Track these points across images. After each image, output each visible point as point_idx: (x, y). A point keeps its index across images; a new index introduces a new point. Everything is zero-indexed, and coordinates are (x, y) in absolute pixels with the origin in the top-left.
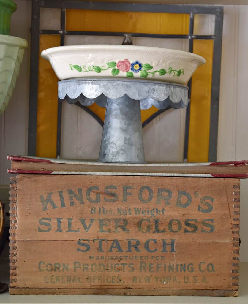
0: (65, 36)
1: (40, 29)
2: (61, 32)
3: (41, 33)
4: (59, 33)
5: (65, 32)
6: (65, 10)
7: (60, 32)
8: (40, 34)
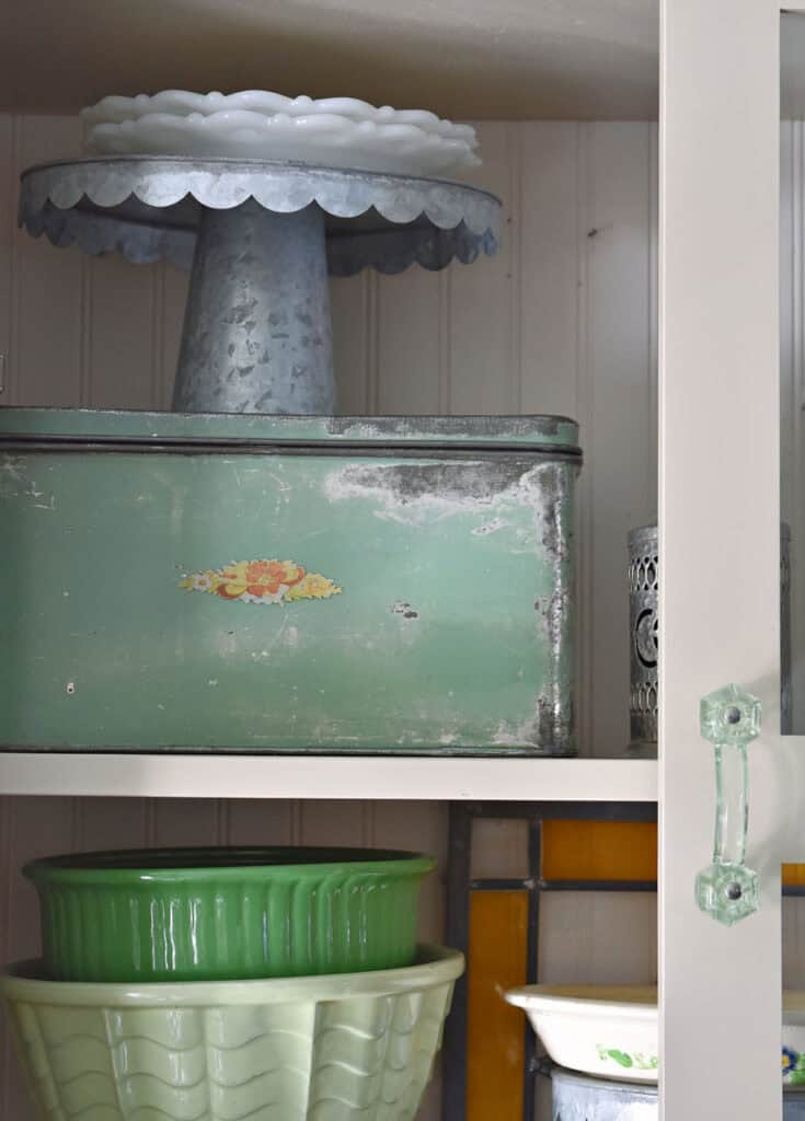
0: (541, 893)
1: (472, 877)
2: (530, 884)
3: (474, 889)
4: (526, 887)
5: (539, 882)
6: (541, 822)
7: (526, 883)
8: (471, 892)
